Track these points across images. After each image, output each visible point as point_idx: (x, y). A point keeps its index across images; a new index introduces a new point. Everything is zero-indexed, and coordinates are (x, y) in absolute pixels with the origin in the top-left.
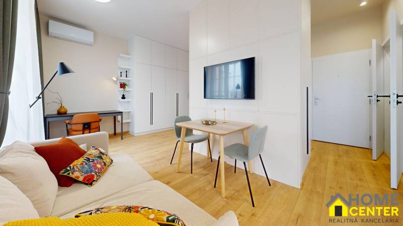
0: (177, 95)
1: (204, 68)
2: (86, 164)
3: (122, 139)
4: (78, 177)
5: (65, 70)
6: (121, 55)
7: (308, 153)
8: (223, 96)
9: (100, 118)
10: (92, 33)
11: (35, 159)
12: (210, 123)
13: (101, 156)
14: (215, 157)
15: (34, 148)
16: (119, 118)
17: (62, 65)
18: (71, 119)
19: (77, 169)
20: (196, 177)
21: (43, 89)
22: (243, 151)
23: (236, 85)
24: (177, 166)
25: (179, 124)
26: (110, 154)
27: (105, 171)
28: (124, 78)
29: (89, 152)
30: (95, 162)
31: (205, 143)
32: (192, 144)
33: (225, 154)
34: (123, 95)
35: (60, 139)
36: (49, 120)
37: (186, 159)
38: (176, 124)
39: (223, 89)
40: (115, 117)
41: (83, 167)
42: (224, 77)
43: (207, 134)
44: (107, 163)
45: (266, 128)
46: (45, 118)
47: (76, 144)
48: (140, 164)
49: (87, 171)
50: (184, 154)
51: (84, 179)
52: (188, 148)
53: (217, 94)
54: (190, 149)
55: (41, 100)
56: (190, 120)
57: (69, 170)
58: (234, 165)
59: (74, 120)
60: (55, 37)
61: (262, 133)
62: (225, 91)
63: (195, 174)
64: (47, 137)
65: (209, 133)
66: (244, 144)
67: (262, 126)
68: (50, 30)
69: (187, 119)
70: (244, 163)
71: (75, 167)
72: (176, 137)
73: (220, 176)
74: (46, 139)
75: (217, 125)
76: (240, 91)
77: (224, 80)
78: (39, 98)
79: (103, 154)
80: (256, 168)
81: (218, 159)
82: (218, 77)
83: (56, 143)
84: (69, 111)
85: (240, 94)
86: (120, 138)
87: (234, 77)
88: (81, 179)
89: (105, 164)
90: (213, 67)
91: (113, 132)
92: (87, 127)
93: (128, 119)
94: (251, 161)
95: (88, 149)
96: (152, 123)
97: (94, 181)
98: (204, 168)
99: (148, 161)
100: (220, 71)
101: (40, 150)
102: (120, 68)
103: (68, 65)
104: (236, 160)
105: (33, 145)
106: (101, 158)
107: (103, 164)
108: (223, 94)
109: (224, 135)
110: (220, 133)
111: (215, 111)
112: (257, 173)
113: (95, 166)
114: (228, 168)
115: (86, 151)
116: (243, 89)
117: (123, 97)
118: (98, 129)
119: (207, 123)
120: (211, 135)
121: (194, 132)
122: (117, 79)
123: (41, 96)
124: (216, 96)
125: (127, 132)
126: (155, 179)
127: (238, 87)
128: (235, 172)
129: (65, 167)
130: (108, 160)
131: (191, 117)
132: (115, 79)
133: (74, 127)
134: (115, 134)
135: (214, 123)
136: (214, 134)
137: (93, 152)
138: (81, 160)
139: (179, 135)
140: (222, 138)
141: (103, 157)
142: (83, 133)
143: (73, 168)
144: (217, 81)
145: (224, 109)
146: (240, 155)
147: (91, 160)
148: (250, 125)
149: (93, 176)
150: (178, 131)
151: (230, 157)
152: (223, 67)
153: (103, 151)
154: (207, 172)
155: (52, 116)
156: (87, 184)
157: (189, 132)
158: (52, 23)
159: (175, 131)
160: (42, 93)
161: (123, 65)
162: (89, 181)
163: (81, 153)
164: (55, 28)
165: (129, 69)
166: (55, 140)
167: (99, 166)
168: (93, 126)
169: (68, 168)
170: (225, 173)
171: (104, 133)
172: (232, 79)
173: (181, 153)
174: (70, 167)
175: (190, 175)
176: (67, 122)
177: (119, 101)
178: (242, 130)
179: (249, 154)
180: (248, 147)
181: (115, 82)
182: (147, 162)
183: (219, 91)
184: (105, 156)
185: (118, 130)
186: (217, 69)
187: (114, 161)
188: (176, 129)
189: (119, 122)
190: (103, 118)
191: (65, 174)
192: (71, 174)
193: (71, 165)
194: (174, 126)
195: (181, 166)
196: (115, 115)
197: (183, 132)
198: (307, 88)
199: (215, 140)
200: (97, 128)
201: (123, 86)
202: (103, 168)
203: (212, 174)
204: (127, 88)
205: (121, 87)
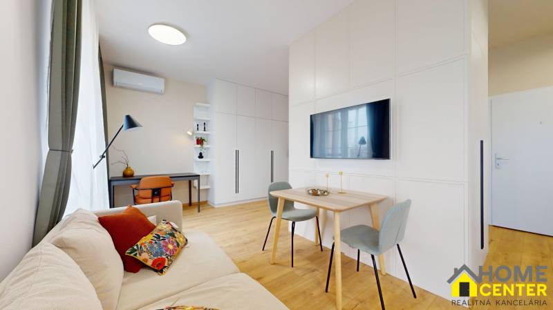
0: (272, 152)
1: (311, 116)
2: (156, 243)
3: (199, 211)
4: (146, 260)
5: (131, 123)
6: (198, 104)
7: (482, 247)
8: (340, 155)
9: (173, 183)
10: (162, 81)
11: (100, 232)
12: (319, 193)
13: (173, 233)
14: (327, 244)
15: (97, 218)
16: (195, 183)
17: (128, 118)
18: (139, 183)
19: (145, 249)
20: (299, 272)
21: (108, 146)
22: (370, 237)
23: (359, 140)
24: (271, 253)
25: (274, 193)
26: (184, 231)
27: (179, 254)
28: (201, 131)
29: (159, 227)
30: (167, 240)
31: (312, 222)
32: (294, 223)
33: (341, 240)
34: (201, 154)
35: (125, 208)
36: (114, 183)
37: (285, 244)
38: (271, 193)
39: (339, 144)
40: (190, 182)
41: (152, 247)
42: (340, 127)
43: (315, 209)
44: (180, 244)
45: (408, 203)
46: (110, 182)
47: (144, 215)
48: (221, 247)
49: (157, 253)
50: (281, 236)
51: (154, 263)
52: (287, 228)
53: (330, 151)
54: (291, 230)
55: (105, 159)
56: (290, 187)
57: (136, 250)
58: (357, 259)
59: (142, 184)
60: (121, 87)
61: (401, 210)
62: (341, 148)
63: (298, 268)
64: (112, 205)
65: (318, 207)
66: (372, 226)
67: (402, 199)
68: (115, 80)
69: (286, 186)
70: (373, 257)
71: (143, 247)
72: (270, 211)
73: (334, 274)
74: (110, 207)
75: (330, 196)
76: (366, 148)
77: (340, 132)
78: (103, 157)
79: (176, 231)
80: (391, 266)
81: (331, 248)
82: (331, 128)
83: (122, 213)
84: (137, 174)
85: (366, 152)
86: (197, 209)
87: (357, 127)
88: (149, 263)
89: (178, 245)
90: (323, 114)
91: (188, 202)
92: (158, 194)
93: (207, 184)
94: (384, 255)
95: (158, 222)
96: (237, 191)
97: (165, 267)
98: (311, 259)
99: (232, 243)
100: (335, 120)
101: (105, 222)
102: (196, 120)
103: (135, 118)
104: (359, 251)
105: (96, 214)
106: (172, 235)
107: (175, 244)
108: (339, 152)
109: (340, 211)
110: (333, 208)
111: (327, 176)
112: (393, 274)
113: (166, 246)
114: (346, 262)
115: (156, 225)
116: (370, 144)
117: (201, 156)
118: (170, 197)
119: (315, 193)
120: (321, 210)
121: (296, 205)
122: (193, 133)
123: (105, 155)
124: (329, 155)
125: (206, 202)
126: (242, 271)
127: (362, 142)
128: (358, 270)
129: (132, 246)
130: (181, 239)
131: (291, 183)
132: (190, 134)
133: (142, 193)
134: (190, 204)
135: (325, 193)
136: (326, 209)
137: (163, 227)
138: (150, 237)
139: (274, 209)
140: (337, 216)
141: (176, 235)
142: (152, 202)
143: (141, 247)
144: (331, 134)
145: (341, 173)
146: (364, 243)
147: (161, 238)
148: (382, 198)
149: (163, 260)
150: (274, 203)
151: (350, 246)
152: (339, 114)
153: (175, 226)
154: (314, 267)
155: (117, 179)
156: (156, 271)
157: (289, 204)
158: (117, 72)
159: (268, 203)
160: (107, 151)
161: (200, 115)
162: (159, 267)
163: (149, 228)
164: (120, 77)
165: (207, 121)
166: (121, 210)
167: (170, 247)
168: (164, 192)
169: (135, 247)
170: (342, 271)
171: (177, 202)
172: (353, 130)
173: (278, 236)
174: (137, 246)
175: (290, 269)
176: (134, 186)
177: (196, 161)
178: (369, 206)
179: (380, 243)
180: (378, 232)
181: (191, 137)
182: (230, 246)
183: (334, 147)
184: (178, 233)
185: (195, 200)
186: (330, 117)
187: (188, 241)
188: (270, 200)
189: (195, 187)
190: (176, 183)
191: (132, 255)
192: (138, 255)
193: (139, 243)
194: (267, 195)
195: (278, 254)
196: (190, 179)
197: (280, 205)
198: (482, 142)
199: (326, 218)
200: (168, 195)
201: (200, 141)
202: (176, 250)
203: (322, 270)
204: (205, 145)
205: (198, 143)
